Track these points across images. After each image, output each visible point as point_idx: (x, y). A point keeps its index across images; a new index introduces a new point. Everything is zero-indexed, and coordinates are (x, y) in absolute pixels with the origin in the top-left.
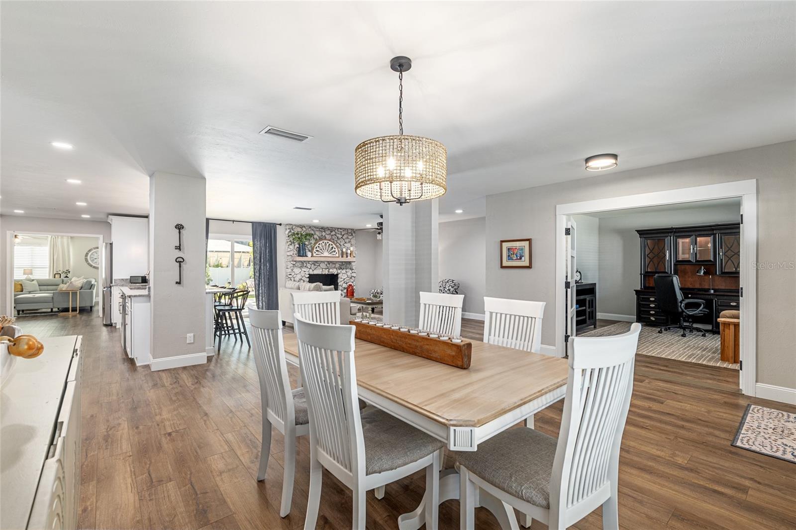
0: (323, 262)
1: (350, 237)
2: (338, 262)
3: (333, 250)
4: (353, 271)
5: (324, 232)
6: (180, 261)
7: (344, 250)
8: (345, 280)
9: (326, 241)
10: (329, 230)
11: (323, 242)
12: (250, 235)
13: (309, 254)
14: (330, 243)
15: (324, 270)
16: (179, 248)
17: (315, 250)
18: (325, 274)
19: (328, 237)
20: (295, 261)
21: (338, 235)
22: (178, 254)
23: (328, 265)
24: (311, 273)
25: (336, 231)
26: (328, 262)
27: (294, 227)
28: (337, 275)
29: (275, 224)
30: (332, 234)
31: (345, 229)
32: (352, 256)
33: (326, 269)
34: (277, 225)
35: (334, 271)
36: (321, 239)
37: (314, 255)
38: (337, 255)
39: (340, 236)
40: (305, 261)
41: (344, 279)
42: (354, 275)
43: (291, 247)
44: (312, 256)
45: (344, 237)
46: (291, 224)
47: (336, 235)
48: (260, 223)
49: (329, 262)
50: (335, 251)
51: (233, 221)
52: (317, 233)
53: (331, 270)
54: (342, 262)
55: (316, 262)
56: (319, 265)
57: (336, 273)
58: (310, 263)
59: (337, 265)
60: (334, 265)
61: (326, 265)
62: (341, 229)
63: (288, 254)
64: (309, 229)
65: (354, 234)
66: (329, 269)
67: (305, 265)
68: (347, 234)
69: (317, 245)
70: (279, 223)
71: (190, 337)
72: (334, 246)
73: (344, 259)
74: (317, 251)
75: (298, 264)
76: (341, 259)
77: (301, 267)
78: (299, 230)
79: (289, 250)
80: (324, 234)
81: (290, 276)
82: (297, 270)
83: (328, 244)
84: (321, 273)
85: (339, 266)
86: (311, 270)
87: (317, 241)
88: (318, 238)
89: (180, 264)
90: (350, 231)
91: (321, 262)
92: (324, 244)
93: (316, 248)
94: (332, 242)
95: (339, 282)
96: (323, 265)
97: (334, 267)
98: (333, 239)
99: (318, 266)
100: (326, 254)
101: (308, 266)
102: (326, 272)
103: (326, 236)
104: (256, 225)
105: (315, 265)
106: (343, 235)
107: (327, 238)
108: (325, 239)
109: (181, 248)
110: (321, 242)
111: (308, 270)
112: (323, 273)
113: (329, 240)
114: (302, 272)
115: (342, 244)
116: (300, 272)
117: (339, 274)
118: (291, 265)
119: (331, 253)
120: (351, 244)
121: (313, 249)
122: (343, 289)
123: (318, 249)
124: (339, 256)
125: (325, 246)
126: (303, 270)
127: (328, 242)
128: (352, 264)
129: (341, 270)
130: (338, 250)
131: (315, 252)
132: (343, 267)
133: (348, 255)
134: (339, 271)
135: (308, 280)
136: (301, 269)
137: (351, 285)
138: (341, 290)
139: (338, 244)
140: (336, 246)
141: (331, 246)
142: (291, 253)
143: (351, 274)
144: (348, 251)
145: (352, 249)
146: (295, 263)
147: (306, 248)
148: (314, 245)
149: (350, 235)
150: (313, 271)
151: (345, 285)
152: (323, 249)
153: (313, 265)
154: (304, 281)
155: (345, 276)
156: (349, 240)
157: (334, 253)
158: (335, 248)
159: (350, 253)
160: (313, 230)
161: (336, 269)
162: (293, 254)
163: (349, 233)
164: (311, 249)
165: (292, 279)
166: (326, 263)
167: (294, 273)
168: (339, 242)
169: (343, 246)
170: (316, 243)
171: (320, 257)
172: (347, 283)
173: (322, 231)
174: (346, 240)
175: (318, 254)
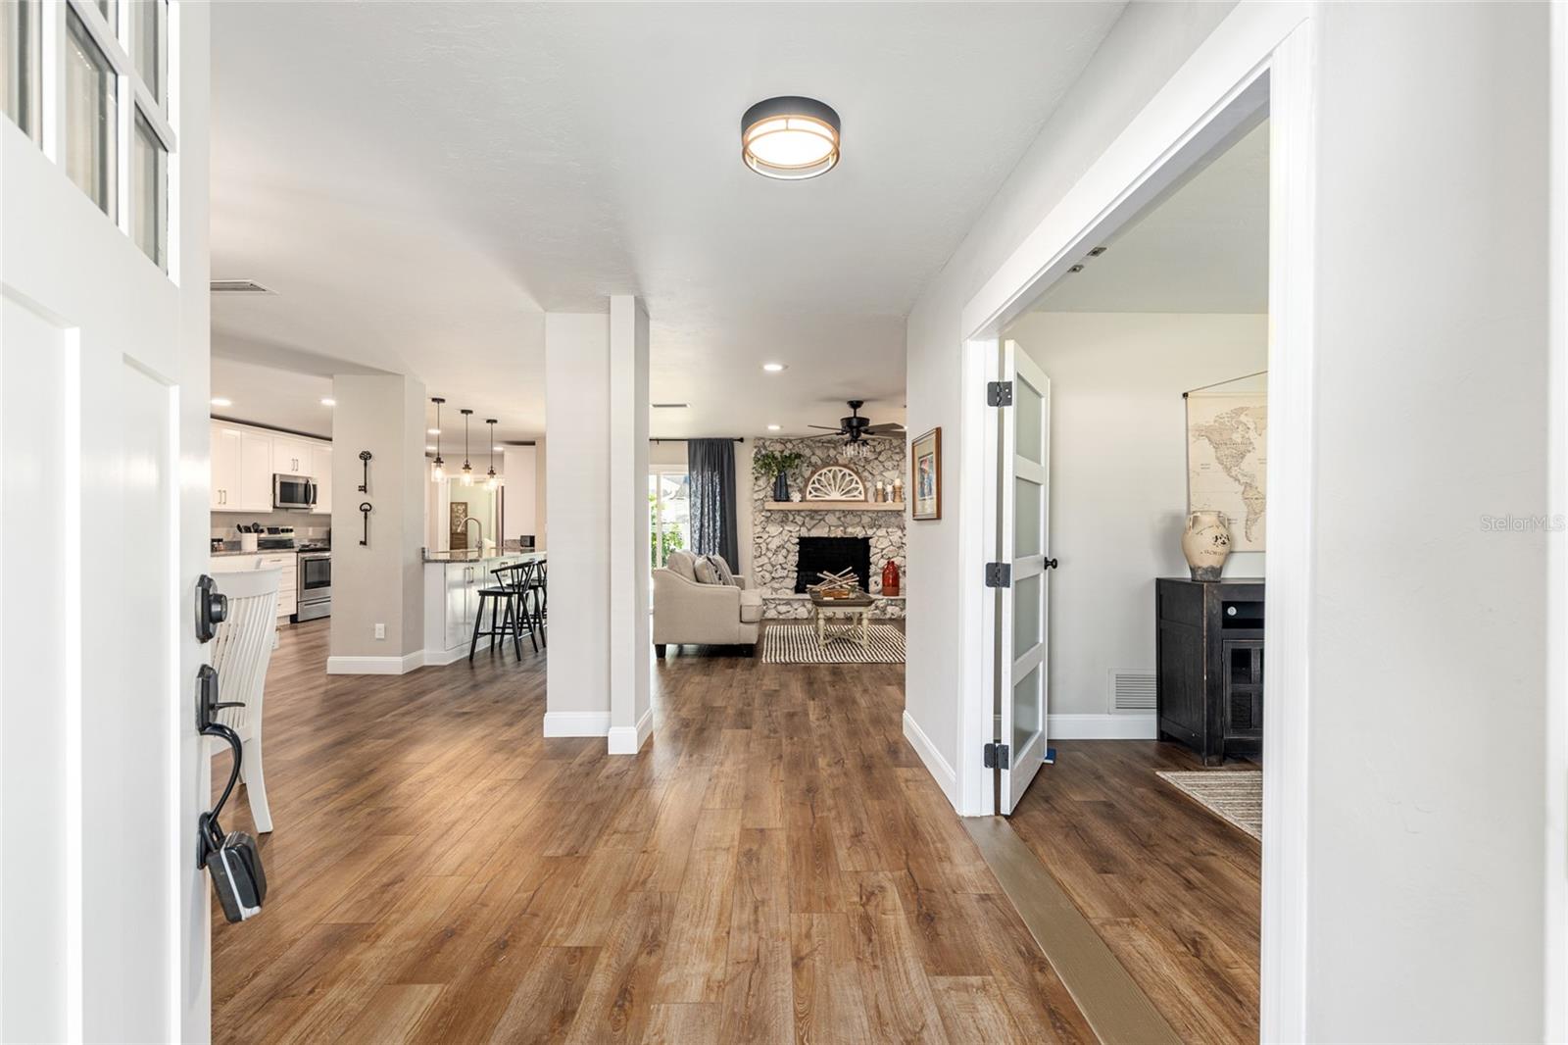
0: (833, 511)
1: (897, 457)
2: (868, 511)
3: (853, 485)
4: (905, 532)
5: (835, 448)
6: (366, 510)
7: (880, 485)
8: (884, 552)
9: (837, 468)
11: (830, 471)
12: (684, 463)
13: (796, 496)
14: (846, 471)
15: (832, 528)
16: (363, 489)
17: (809, 488)
18: (835, 539)
19: (841, 459)
20: (769, 511)
22: (363, 498)
23: (843, 519)
24: (804, 533)
26: (844, 511)
27: (767, 443)
28: (866, 540)
29: (731, 439)
32: (897, 498)
33: (837, 527)
34: (736, 443)
35: (858, 532)
36: (826, 464)
37: (809, 497)
38: (862, 497)
40: (790, 511)
41: (883, 549)
43: (762, 482)
44: (803, 500)
45: (881, 458)
46: (762, 438)
48: (702, 441)
50: (857, 489)
52: (818, 452)
53: (850, 530)
54: (877, 512)
55: (816, 511)
56: (823, 519)
57: (860, 536)
58: (803, 514)
59: (866, 519)
60: (857, 520)
61: (839, 518)
63: (756, 496)
64: (800, 446)
66: (845, 528)
67: (791, 518)
69: (816, 477)
70: (739, 437)
71: (380, 629)
72: (855, 477)
73: (881, 505)
74: (816, 490)
75: (776, 516)
76: (872, 505)
77: (783, 522)
78: (779, 447)
79: (757, 488)
80: (832, 453)
81: (758, 540)
82: (773, 529)
83: (840, 475)
84: (826, 536)
85: (869, 520)
86: (804, 530)
87: (816, 468)
88: (819, 462)
89: (366, 514)
91: (828, 511)
92: (831, 475)
93: (814, 483)
94: (849, 468)
95: (871, 554)
96: (831, 519)
97: (858, 524)
98: (855, 464)
99: (820, 520)
100: (835, 495)
101: (796, 520)
102: (838, 533)
103: (838, 456)
104: (694, 444)
105: (812, 518)
106: (880, 453)
107: (840, 462)
108: (836, 464)
109: (367, 488)
110: (825, 471)
111: (798, 529)
112: (832, 536)
113: (845, 466)
114: (785, 532)
115: (874, 472)
116: (781, 533)
117: (871, 538)
118: (763, 518)
119: (848, 492)
120: (897, 472)
121: (806, 486)
122: (879, 571)
123: (817, 485)
124: (866, 501)
125: (834, 478)
126: (787, 528)
127: (841, 471)
128: (902, 516)
129: (875, 529)
130: (865, 487)
131: (810, 493)
132: (881, 522)
133: (890, 497)
134: (870, 532)
135: (797, 548)
136: (782, 526)
137: (893, 562)
138: (875, 574)
139: (866, 474)
140: (860, 478)
141: (848, 478)
142: (761, 495)
143: (900, 538)
144: (889, 489)
145: (897, 483)
146: (769, 514)
147: (792, 483)
148: (809, 479)
149: (897, 453)
150: (809, 530)
151: (883, 563)
152: (830, 485)
153: (808, 519)
154: (788, 551)
155: (885, 543)
156: (896, 463)
157: (856, 493)
158: (857, 483)
159: (894, 492)
160: (808, 446)
161: (864, 527)
162: (766, 496)
163: (895, 448)
164: (802, 485)
165: (764, 546)
166: (837, 514)
167: (767, 535)
168: (868, 467)
169: (879, 477)
170: (813, 473)
171: (822, 501)
172: (889, 558)
173: (828, 448)
174: (885, 464)
175: (816, 496)
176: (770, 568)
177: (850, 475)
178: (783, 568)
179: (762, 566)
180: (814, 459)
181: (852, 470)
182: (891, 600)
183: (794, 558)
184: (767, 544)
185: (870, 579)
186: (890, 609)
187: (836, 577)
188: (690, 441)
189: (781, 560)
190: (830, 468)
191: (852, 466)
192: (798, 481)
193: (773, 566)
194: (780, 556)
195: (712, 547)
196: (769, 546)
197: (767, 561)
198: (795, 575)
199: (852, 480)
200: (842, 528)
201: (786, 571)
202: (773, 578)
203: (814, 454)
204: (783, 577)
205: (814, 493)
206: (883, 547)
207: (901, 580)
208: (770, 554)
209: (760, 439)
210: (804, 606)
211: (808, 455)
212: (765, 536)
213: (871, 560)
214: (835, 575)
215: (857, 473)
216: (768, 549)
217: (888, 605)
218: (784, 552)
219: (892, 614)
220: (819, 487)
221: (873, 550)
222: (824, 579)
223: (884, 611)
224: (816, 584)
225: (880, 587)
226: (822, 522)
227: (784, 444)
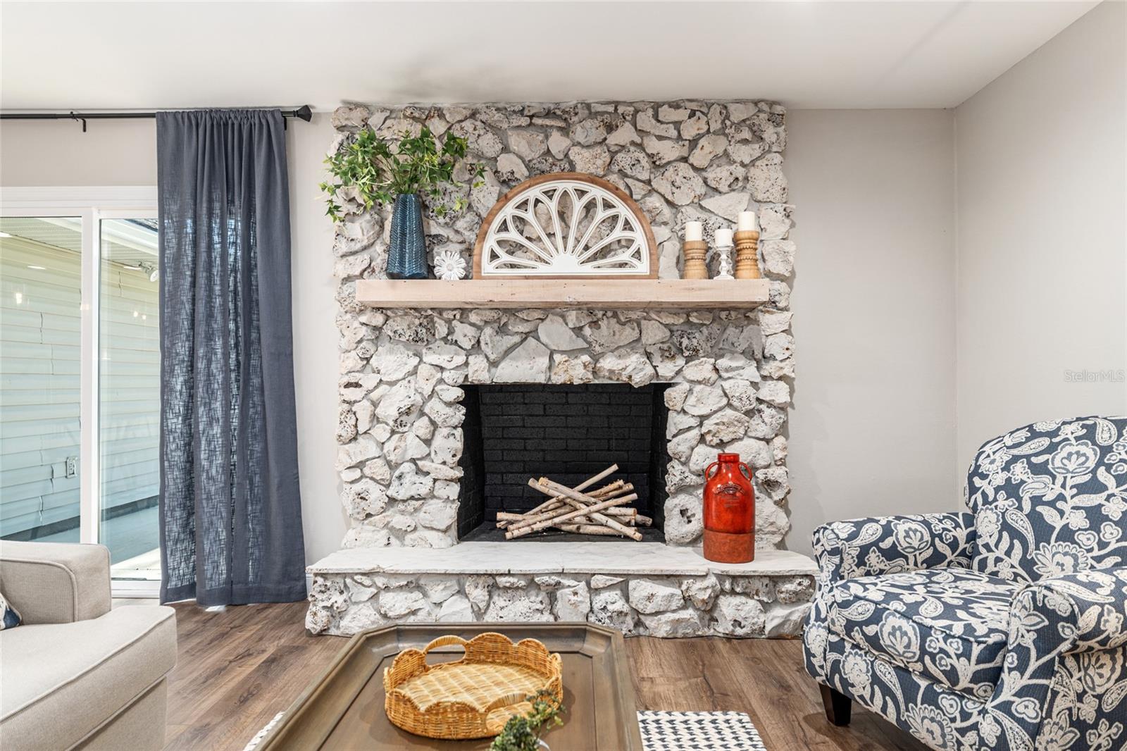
0: (561, 310)
1: (744, 153)
3: (618, 233)
4: (769, 368)
5: (565, 131)
7: (694, 232)
8: (709, 425)
9: (570, 186)
10: (593, 115)
11: (550, 193)
13: (449, 263)
14: (597, 193)
15: (557, 357)
17: (491, 242)
18: (567, 389)
19: (584, 160)
20: (379, 308)
21: (653, 145)
23: (587, 331)
24: (480, 372)
25: (645, 120)
26: (591, 312)
27: (375, 121)
28: (657, 390)
29: (273, 112)
30: (615, 139)
31: (698, 108)
32: (746, 269)
33: (574, 354)
35: (634, 370)
36: (537, 174)
37: (488, 267)
38: (643, 267)
39: (669, 151)
40: (440, 311)
41: (703, 418)
42: (779, 393)
44: (471, 276)
45: (698, 158)
46: (357, 105)
47: (641, 146)
48: (194, 118)
49: (594, 313)
50: (628, 243)
51: (84, 117)
52: (517, 142)
53: (609, 363)
54: (686, 310)
55: (511, 311)
56: (533, 333)
57: (639, 381)
59: (654, 333)
60: (629, 334)
61: (578, 330)
62: (676, 105)
63: (343, 269)
64: (468, 125)
65: (770, 133)
66: (596, 358)
67: (442, 329)
68: (722, 132)
69: (509, 211)
70: (291, 101)
72: (623, 210)
73: (699, 290)
74: (513, 248)
75: (399, 324)
77: (419, 340)
79: (344, 247)
80: (558, 143)
81: (352, 394)
82: (392, 361)
83: (578, 205)
84: (541, 379)
85: (663, 334)
86: (477, 363)
87: (508, 182)
88: (521, 172)
90: (737, 114)
92: (553, 206)
93: (504, 227)
94: (605, 186)
95: (671, 430)
96: (555, 333)
97: (634, 344)
98: (622, 174)
99: (527, 334)
100: (566, 262)
101: (457, 336)
102: (575, 372)
103: (575, 154)
104: (173, 126)
105: (501, 329)
106: (694, 143)
107: (580, 168)
108: (570, 171)
110: (534, 193)
111: (460, 359)
112: (558, 379)
113: (593, 179)
114: (424, 370)
115: (681, 198)
116: (414, 372)
117: (669, 385)
118: (363, 331)
119: (604, 252)
120: (745, 197)
121: (482, 237)
122: (692, 479)
123: (513, 235)
124: (654, 274)
125: (562, 215)
126: (430, 358)
127: (582, 193)
128: (757, 322)
129: (680, 361)
130: (650, 238)
131: (494, 256)
132: (698, 339)
133: (725, 265)
134: (667, 370)
135: (460, 414)
136: (418, 354)
137: (734, 459)
138: (682, 489)
139: (654, 202)
140: (638, 212)
141: (601, 214)
142: (359, 264)
143: (754, 385)
144: (723, 239)
145: (747, 223)
146: (378, 319)
147: (444, 232)
148: (493, 213)
149: (745, 142)
150: (494, 364)
151: (705, 457)
152: (550, 235)
153: (488, 331)
154: (433, 423)
155: (708, 400)
156: (740, 172)
157: (624, 256)
158: (628, 226)
159: (736, 252)
160: (489, 126)
161: (649, 356)
162: (369, 269)
163: (738, 126)
164: (470, 236)
165: (363, 410)
166: (572, 317)
167: (376, 378)
168: (661, 184)
169: (690, 211)
170: (503, 199)
171: (527, 278)
172: (722, 444)
173: (546, 131)
174: (710, 175)
175: (512, 266)
176: (380, 470)
177: (608, 205)
178: (419, 471)
179: (360, 465)
180: (507, 164)
181: (615, 190)
182: (734, 578)
183: (450, 444)
184: (375, 404)
185: (669, 503)
186: (729, 607)
187: (575, 493)
188: (160, 117)
189: (414, 448)
190: (548, 186)
191: (613, 178)
192: (460, 224)
193: (392, 466)
194: (410, 437)
195: (219, 414)
196: (378, 411)
197: (373, 451)
198: (455, 490)
199: (615, 218)
200: (586, 358)
201: (428, 481)
202: (392, 501)
203: (506, 149)
204: (420, 498)
205: (505, 258)
206: (704, 411)
207: (758, 504)
208: (381, 432)
209: (351, 106)
210: (461, 592)
211: (490, 153)
212: (369, 381)
213: (671, 448)
214: (572, 486)
215: (628, 198)
216: (375, 418)
217: (723, 592)
218: (422, 426)
219: (737, 623)
220: (522, 240)
221: (675, 422)
222: (547, 497)
223: (709, 611)
224: (522, 513)
225: (697, 525)
226: (531, 341)
227: (423, 122)
